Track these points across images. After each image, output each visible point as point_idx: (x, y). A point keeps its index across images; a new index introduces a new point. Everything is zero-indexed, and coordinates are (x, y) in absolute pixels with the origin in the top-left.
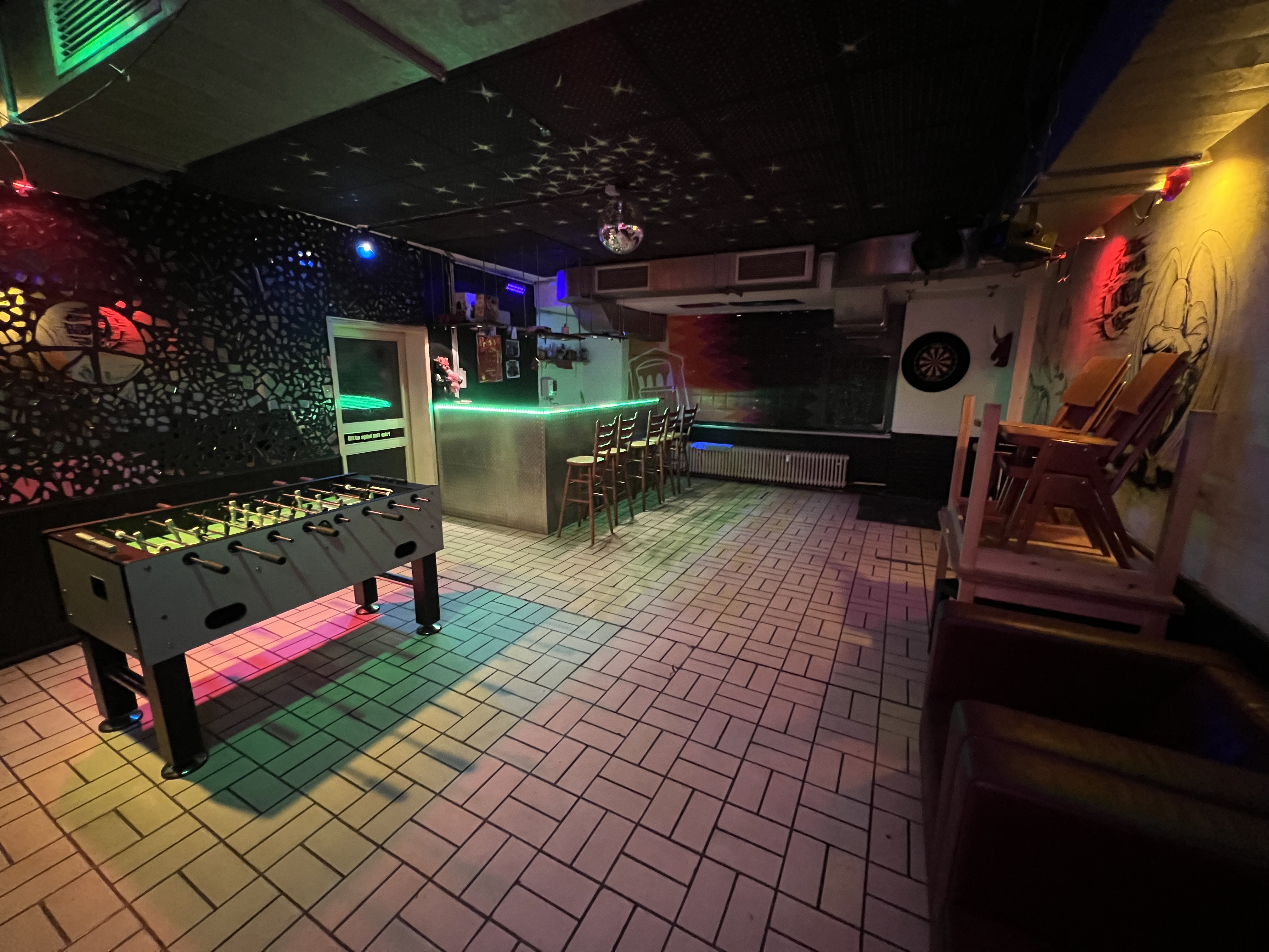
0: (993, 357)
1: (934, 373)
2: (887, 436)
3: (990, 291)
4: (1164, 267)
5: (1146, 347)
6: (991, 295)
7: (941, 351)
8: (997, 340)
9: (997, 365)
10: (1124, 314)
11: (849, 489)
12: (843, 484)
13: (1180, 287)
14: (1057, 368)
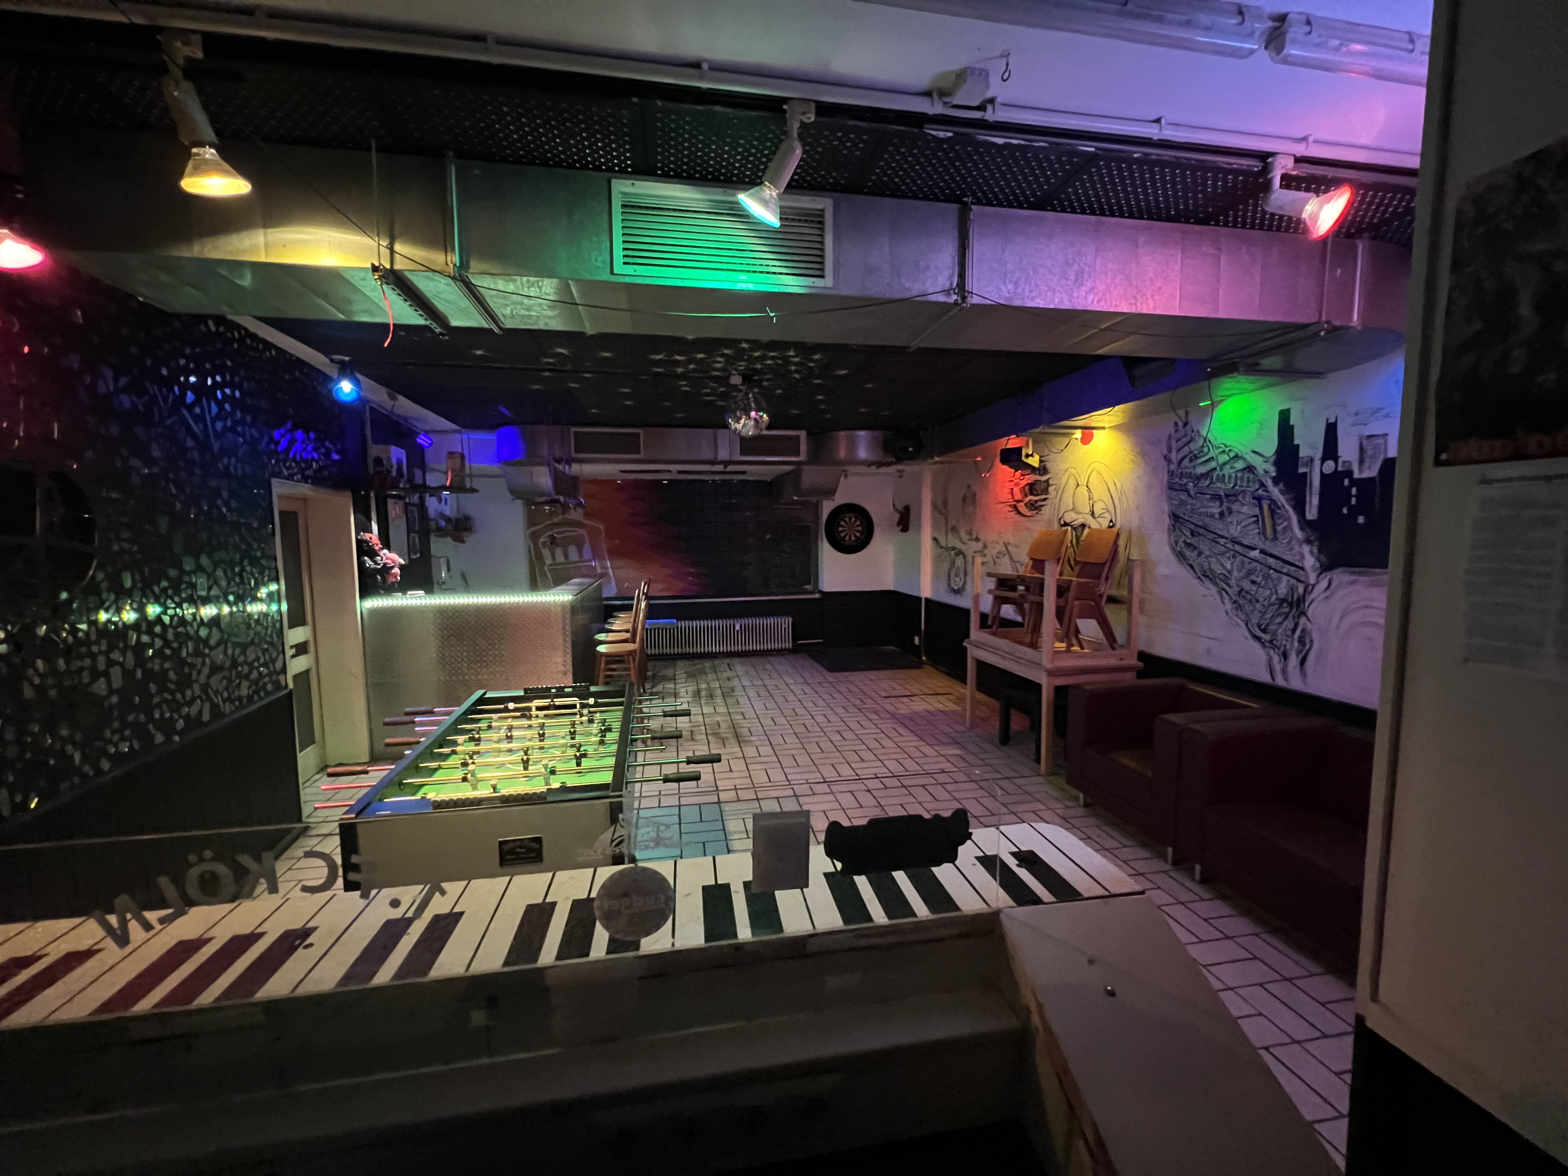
0: (899, 524)
1: (850, 538)
2: (817, 596)
3: (899, 474)
4: (1065, 478)
5: (1062, 522)
6: (901, 476)
7: (853, 519)
8: (898, 511)
9: (902, 531)
10: (1036, 501)
11: (795, 650)
12: (790, 645)
13: (1083, 489)
14: (970, 533)
